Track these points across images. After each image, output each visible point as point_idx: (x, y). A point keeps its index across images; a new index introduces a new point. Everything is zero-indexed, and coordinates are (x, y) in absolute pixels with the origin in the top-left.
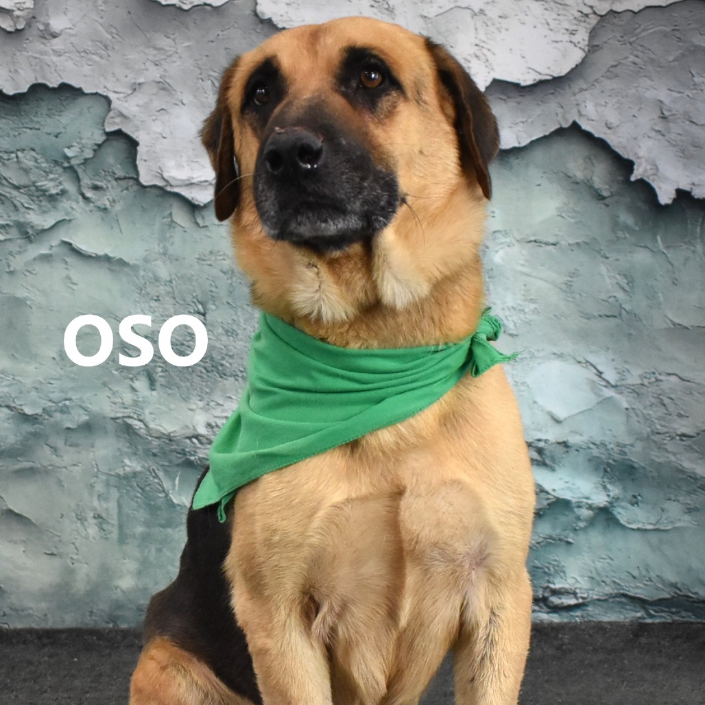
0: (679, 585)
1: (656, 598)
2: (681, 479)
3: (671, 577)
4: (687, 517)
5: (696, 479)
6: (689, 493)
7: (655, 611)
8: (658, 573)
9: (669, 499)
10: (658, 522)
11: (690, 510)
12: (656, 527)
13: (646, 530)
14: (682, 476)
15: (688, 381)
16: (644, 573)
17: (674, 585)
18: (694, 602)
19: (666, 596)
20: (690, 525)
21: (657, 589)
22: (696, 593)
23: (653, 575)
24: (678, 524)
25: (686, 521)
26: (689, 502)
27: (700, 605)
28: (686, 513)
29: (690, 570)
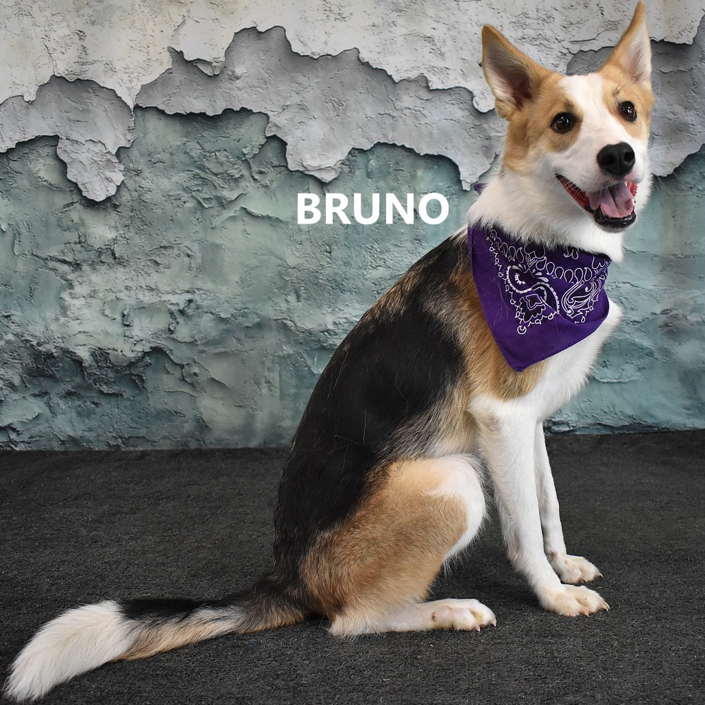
0: (634, 417)
1: (620, 425)
2: (634, 349)
3: (629, 412)
4: (638, 374)
5: (642, 349)
6: (639, 358)
8: (620, 410)
9: (627, 363)
10: (620, 377)
11: (640, 369)
12: (619, 381)
13: (613, 383)
14: (634, 347)
15: (636, 286)
16: (612, 409)
17: (631, 417)
18: (645, 427)
19: (627, 424)
20: (640, 379)
21: (621, 419)
22: (645, 421)
23: (618, 411)
24: (632, 378)
25: (637, 376)
26: (639, 364)
27: (649, 429)
28: (637, 371)
29: (641, 407)
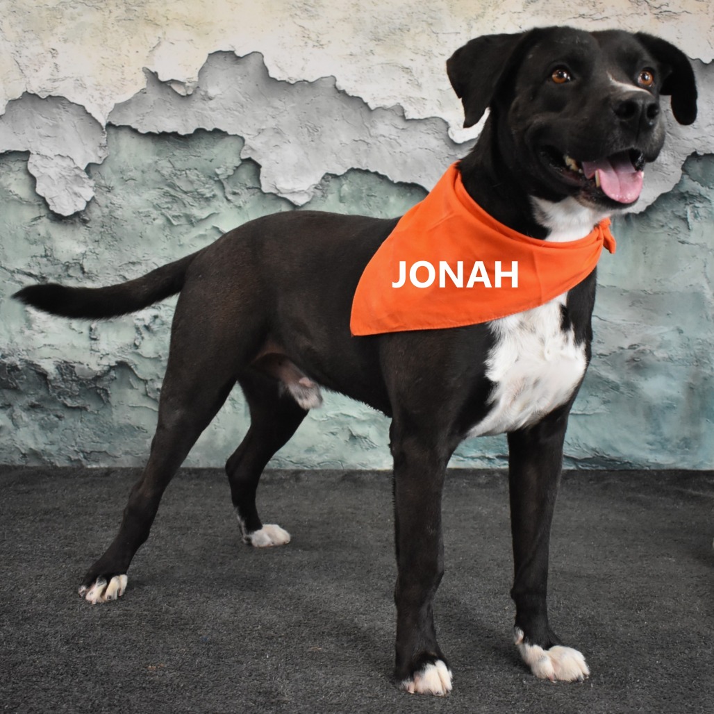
0: (597, 450)
1: (583, 458)
2: (599, 383)
3: (592, 444)
4: (603, 407)
5: (608, 382)
6: (604, 391)
7: (582, 466)
8: (584, 442)
9: (592, 395)
10: (584, 410)
11: (605, 402)
12: (583, 412)
13: (577, 414)
14: (600, 380)
15: (604, 320)
16: (575, 441)
17: (593, 450)
18: (607, 460)
19: (589, 456)
20: (604, 412)
21: (584, 452)
22: (608, 455)
23: (581, 443)
24: (597, 411)
25: (602, 409)
26: (604, 397)
27: (611, 463)
28: (602, 404)
29: (604, 440)
